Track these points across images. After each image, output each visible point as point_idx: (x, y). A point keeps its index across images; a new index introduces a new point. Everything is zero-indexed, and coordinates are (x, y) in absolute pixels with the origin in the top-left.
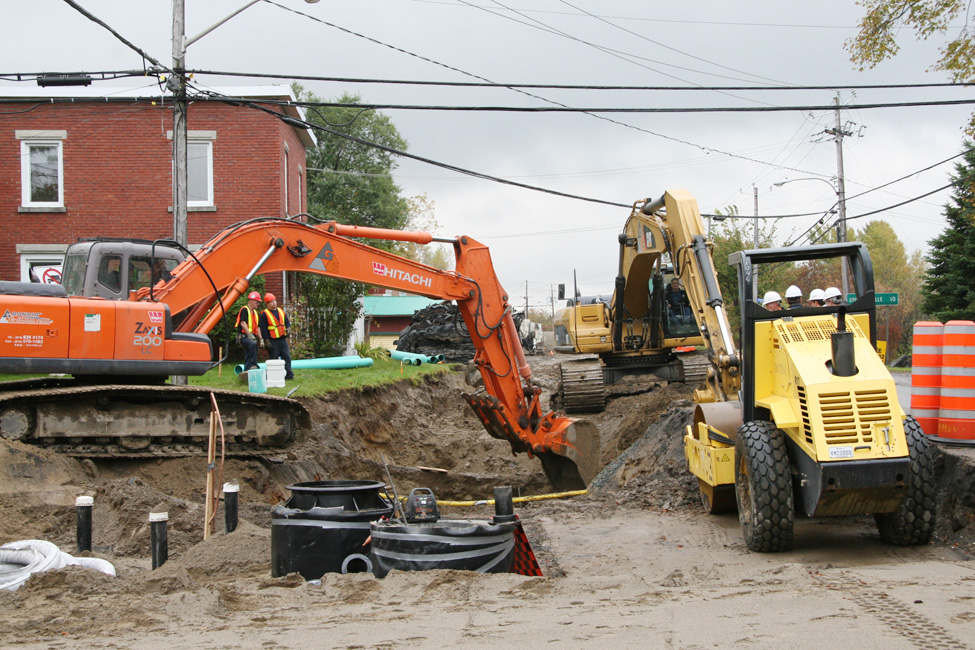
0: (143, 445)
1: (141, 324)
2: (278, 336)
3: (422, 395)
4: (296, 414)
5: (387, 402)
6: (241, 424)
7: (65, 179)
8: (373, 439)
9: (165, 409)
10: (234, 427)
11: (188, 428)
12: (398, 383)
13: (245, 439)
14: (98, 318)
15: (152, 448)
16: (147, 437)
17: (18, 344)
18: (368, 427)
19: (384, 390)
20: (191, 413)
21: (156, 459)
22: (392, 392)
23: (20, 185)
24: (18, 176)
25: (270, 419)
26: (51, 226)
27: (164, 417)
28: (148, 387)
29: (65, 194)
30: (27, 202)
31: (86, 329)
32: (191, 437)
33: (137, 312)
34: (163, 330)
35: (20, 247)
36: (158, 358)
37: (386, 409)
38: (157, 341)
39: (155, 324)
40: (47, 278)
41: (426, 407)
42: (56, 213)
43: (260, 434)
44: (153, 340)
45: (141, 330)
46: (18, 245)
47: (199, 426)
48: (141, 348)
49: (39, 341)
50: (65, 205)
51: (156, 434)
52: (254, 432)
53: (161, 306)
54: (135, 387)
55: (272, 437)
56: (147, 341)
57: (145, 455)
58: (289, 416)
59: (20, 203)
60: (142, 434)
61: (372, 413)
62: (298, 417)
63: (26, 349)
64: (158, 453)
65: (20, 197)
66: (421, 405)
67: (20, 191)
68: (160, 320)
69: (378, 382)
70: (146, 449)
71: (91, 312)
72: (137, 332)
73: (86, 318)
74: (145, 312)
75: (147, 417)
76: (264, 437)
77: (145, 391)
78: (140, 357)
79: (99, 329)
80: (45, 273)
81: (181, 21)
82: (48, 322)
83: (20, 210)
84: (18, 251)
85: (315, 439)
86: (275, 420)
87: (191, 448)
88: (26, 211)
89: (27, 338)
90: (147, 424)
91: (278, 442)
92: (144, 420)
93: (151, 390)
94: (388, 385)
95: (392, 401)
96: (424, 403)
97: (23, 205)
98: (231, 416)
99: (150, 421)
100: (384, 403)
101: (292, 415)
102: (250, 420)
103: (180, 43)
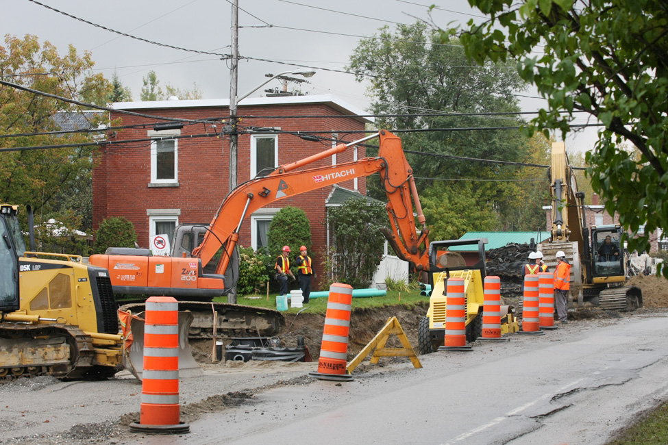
0: (197, 332)
1: (185, 269)
2: (307, 273)
3: (408, 316)
4: (279, 318)
5: (376, 319)
6: (248, 323)
7: (179, 163)
8: (359, 342)
9: (208, 314)
10: (245, 324)
11: (220, 324)
12: (393, 307)
13: (250, 331)
14: (162, 266)
15: (202, 334)
16: (199, 328)
17: (123, 279)
18: (356, 334)
19: (374, 311)
20: (222, 316)
21: (203, 339)
22: (381, 313)
23: (150, 168)
24: (149, 162)
25: (264, 321)
26: (169, 196)
27: (208, 318)
28: (199, 302)
29: (178, 174)
30: (154, 180)
31: (156, 272)
32: (222, 329)
33: (184, 263)
34: (197, 272)
35: (149, 211)
36: (194, 287)
37: (374, 324)
38: (194, 278)
39: (193, 270)
40: (156, 242)
41: (410, 324)
42: (173, 187)
43: (258, 328)
44: (192, 278)
45: (185, 272)
46: (147, 210)
47: (226, 323)
48: (185, 282)
49: (133, 278)
50: (179, 181)
51: (204, 327)
52: (255, 327)
53: (196, 260)
54: (192, 302)
55: (265, 330)
56: (188, 278)
57: (198, 337)
58: (274, 320)
59: (150, 180)
60: (196, 326)
61: (363, 325)
62: (280, 320)
63: (126, 281)
64: (205, 336)
65: (150, 176)
66: (406, 322)
67: (150, 172)
68: (195, 267)
69: (371, 306)
70: (199, 334)
71: (159, 264)
72: (183, 273)
73: (157, 267)
74: (187, 264)
75: (199, 318)
76: (260, 330)
77: (197, 304)
78: (185, 287)
79: (163, 272)
80: (155, 239)
81: (235, 88)
82: (137, 268)
83: (149, 186)
84: (148, 214)
85: (309, 338)
86: (267, 321)
87: (222, 334)
88: (154, 186)
89: (127, 276)
90: (199, 322)
91: (268, 332)
92: (197, 319)
93: (200, 304)
94: (379, 308)
95: (380, 318)
96: (409, 321)
97: (152, 182)
98: (243, 319)
99: (201, 320)
100: (373, 320)
101: (276, 319)
102: (253, 321)
103: (234, 101)
